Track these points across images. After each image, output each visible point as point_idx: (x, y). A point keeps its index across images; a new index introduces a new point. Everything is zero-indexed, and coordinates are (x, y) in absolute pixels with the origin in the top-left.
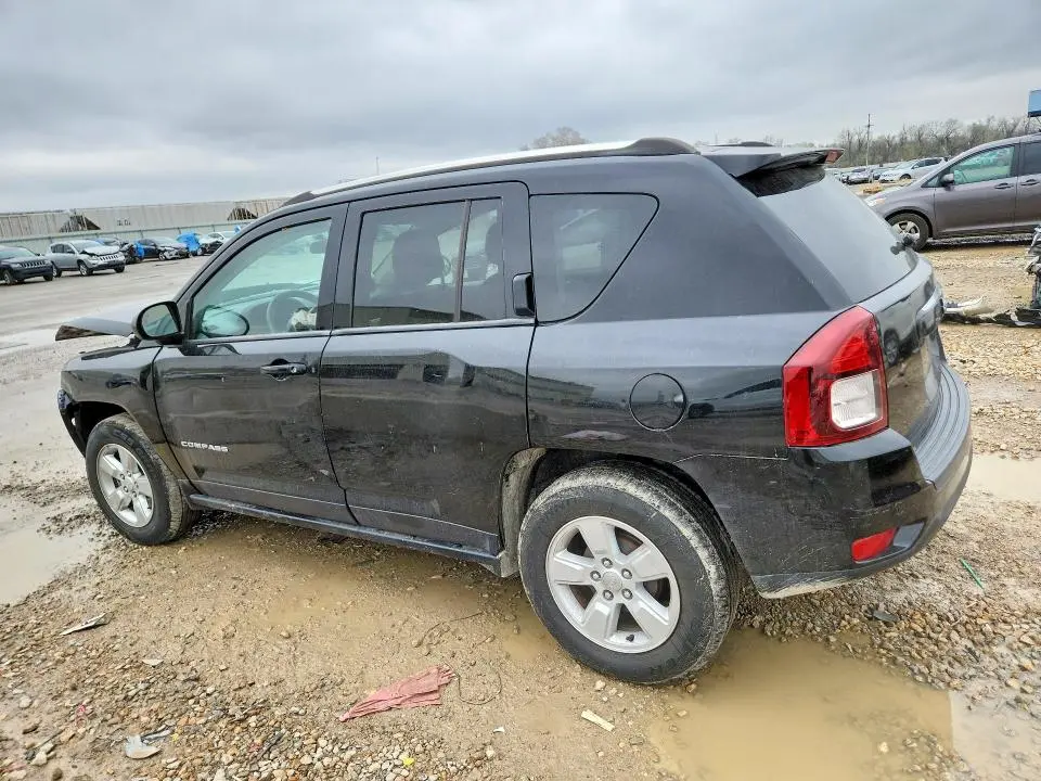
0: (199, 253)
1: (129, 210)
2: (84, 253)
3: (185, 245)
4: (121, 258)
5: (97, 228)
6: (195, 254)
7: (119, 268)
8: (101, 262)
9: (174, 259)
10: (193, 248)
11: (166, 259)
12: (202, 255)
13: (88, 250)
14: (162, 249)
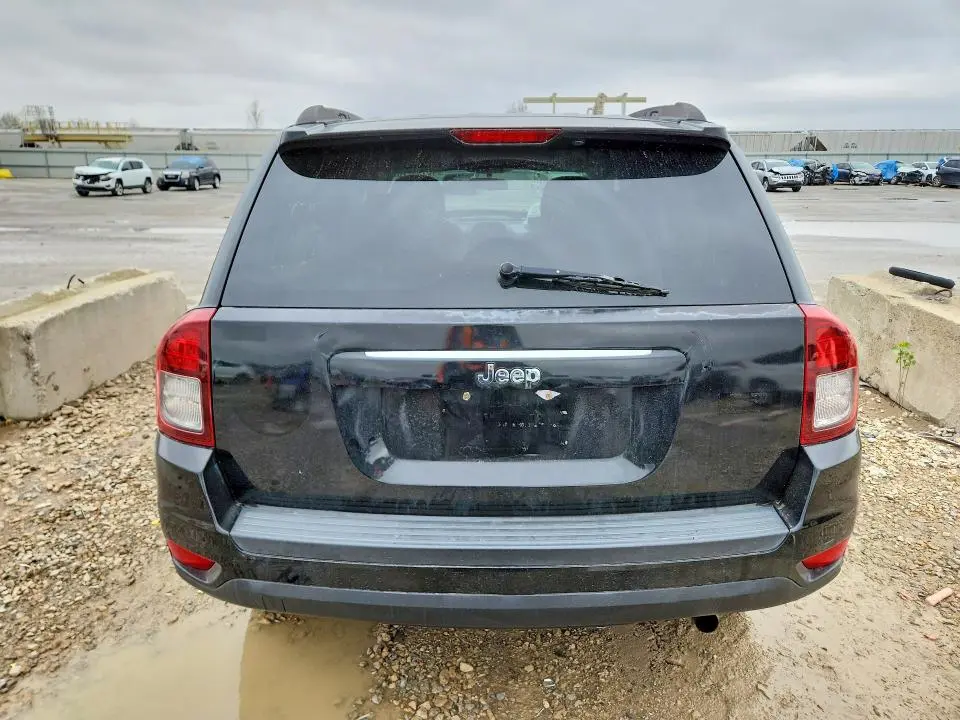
0: (893, 181)
1: (861, 134)
2: (771, 171)
3: (879, 172)
4: (800, 179)
5: (825, 149)
6: (889, 182)
7: (796, 187)
8: (781, 181)
9: (863, 184)
10: (890, 175)
11: (855, 184)
12: (896, 184)
13: (775, 169)
14: (855, 174)
